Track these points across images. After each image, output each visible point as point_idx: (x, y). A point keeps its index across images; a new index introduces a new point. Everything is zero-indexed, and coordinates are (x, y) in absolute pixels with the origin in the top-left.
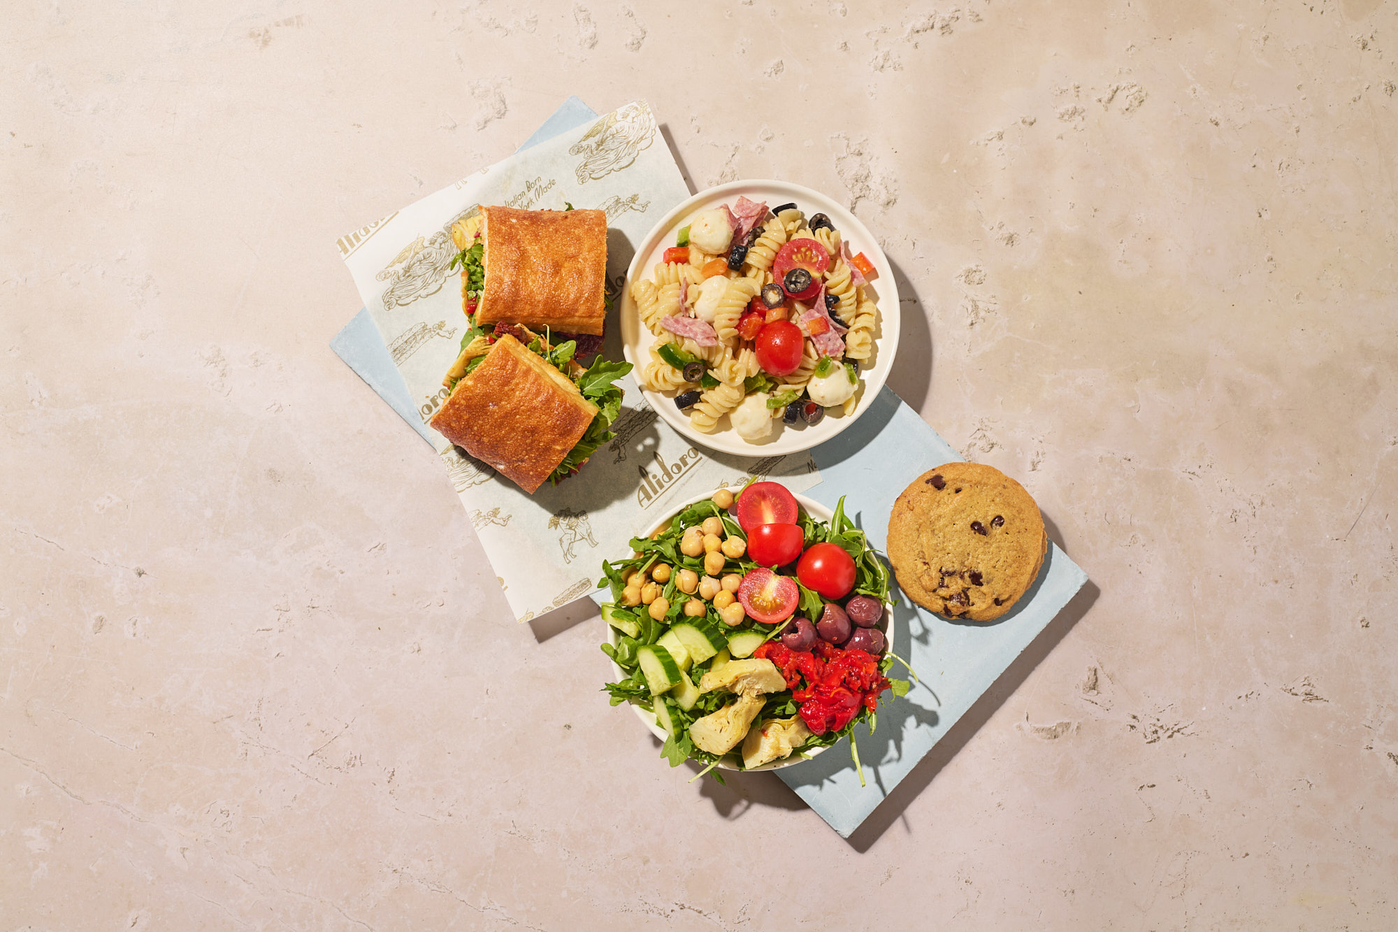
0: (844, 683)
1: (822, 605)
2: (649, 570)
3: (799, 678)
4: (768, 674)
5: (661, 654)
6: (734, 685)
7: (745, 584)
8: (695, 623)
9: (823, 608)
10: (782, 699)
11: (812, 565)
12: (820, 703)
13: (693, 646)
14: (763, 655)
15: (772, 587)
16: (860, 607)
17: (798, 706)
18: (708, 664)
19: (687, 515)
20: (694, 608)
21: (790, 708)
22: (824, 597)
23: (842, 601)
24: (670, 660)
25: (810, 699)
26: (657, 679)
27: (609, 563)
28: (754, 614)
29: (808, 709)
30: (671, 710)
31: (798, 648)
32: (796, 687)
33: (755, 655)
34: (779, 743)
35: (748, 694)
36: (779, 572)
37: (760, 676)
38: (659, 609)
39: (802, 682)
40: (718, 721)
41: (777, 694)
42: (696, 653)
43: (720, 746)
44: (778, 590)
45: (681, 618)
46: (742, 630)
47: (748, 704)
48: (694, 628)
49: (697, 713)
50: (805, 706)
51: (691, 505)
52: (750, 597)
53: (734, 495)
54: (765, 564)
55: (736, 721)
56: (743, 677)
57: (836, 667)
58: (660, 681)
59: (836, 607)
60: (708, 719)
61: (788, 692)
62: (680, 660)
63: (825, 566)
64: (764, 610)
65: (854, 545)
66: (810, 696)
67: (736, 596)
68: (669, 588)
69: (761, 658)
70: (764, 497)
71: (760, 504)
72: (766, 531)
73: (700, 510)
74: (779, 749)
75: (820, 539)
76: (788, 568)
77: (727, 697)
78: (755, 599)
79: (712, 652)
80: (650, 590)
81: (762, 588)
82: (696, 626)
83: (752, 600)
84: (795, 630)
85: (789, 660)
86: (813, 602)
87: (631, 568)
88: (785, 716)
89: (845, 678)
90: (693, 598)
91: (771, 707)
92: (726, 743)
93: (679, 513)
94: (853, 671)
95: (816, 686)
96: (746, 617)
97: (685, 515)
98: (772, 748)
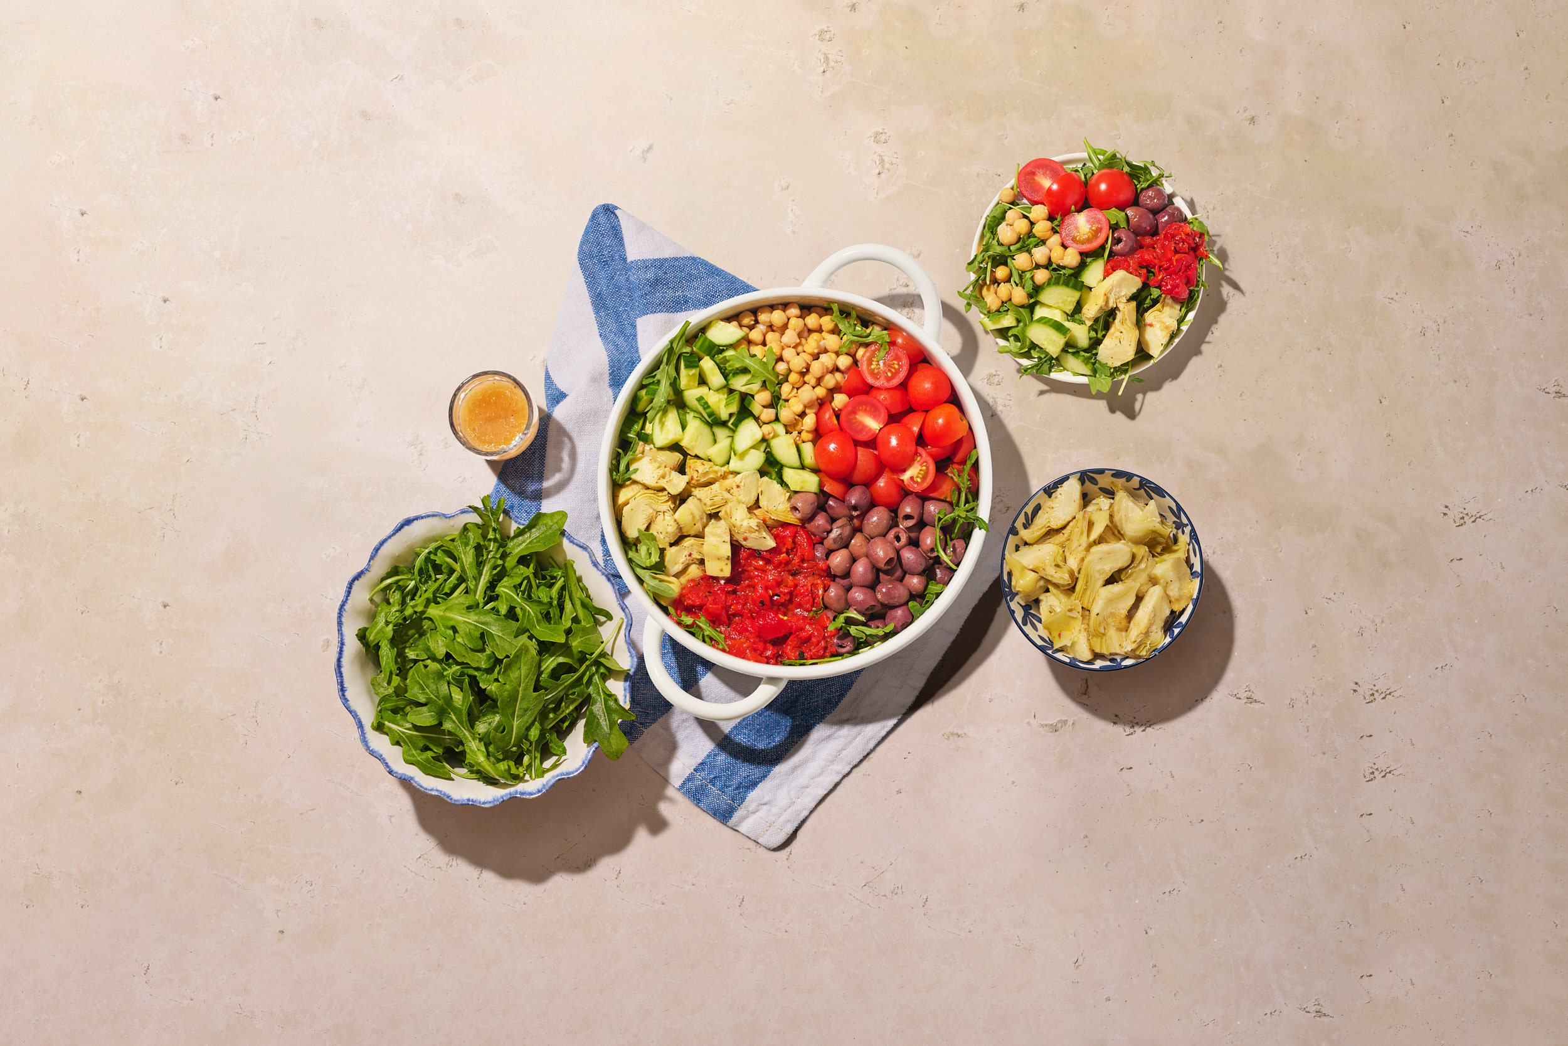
0: (1176, 252)
1: (1124, 213)
2: (992, 278)
3: (1144, 271)
4: (1124, 279)
5: (1044, 321)
6: (1107, 302)
7: (1064, 234)
8: (1052, 283)
9: (1126, 214)
10: (1144, 294)
11: (1099, 190)
12: (1171, 275)
13: (1060, 301)
14: (1111, 271)
15: (1082, 223)
16: (1150, 197)
17: (1159, 287)
18: (1078, 307)
19: (990, 223)
20: (1041, 276)
21: (1155, 292)
22: (1122, 207)
23: (1135, 202)
24: (1053, 321)
25: (1163, 278)
26: (1052, 343)
27: (962, 292)
28: (1085, 247)
29: (1167, 285)
30: (1076, 355)
31: (1132, 251)
32: (1147, 278)
33: (1107, 274)
34: (1164, 323)
35: (1120, 302)
36: (1079, 211)
37: (1120, 284)
38: (1019, 295)
39: (1149, 271)
40: (1114, 338)
41: (1140, 291)
42: (1065, 305)
43: (1127, 352)
44: (1088, 221)
45: (1037, 289)
46: (1084, 266)
47: (1127, 310)
48: (1054, 287)
49: (1096, 343)
50: (1163, 285)
51: (988, 216)
52: (1074, 240)
53: (1012, 189)
54: (1066, 213)
55: (1125, 326)
56: (1109, 292)
57: (1163, 247)
58: (1055, 341)
59: (1134, 208)
60: (1106, 341)
61: (1145, 286)
62: (1058, 316)
63: (1109, 186)
64: (1089, 240)
65: (1115, 162)
66: (1161, 276)
67: (1065, 246)
68: (1015, 277)
69: (1111, 274)
70: (1034, 173)
71: (1034, 179)
72: (1055, 187)
73: (998, 213)
74: (1167, 328)
75: (1090, 175)
76: (1084, 204)
77: (1107, 318)
78: (1078, 238)
79: (1075, 295)
80: (1003, 289)
81: (1077, 228)
82: (1054, 284)
83: (1076, 240)
84: (1119, 241)
85: (1129, 264)
86: (1115, 215)
87: (979, 285)
88: (1155, 302)
89: (1175, 247)
90: (1035, 271)
91: (1142, 302)
92: (1130, 347)
93: (984, 227)
94: (1177, 240)
95: (1160, 267)
96: (1081, 253)
97: (989, 224)
98: (1161, 330)
